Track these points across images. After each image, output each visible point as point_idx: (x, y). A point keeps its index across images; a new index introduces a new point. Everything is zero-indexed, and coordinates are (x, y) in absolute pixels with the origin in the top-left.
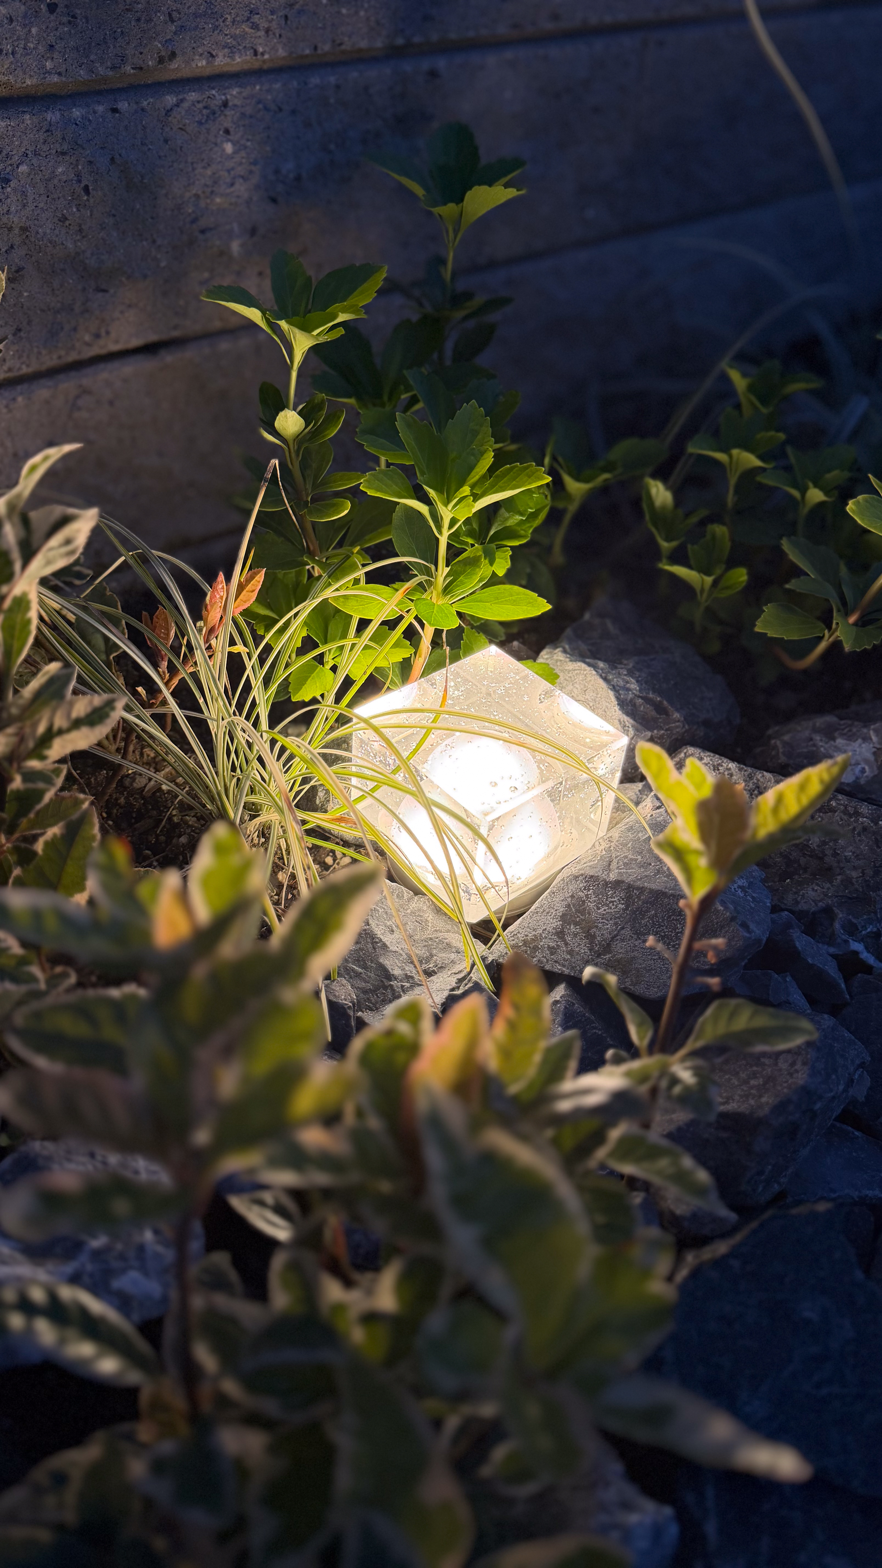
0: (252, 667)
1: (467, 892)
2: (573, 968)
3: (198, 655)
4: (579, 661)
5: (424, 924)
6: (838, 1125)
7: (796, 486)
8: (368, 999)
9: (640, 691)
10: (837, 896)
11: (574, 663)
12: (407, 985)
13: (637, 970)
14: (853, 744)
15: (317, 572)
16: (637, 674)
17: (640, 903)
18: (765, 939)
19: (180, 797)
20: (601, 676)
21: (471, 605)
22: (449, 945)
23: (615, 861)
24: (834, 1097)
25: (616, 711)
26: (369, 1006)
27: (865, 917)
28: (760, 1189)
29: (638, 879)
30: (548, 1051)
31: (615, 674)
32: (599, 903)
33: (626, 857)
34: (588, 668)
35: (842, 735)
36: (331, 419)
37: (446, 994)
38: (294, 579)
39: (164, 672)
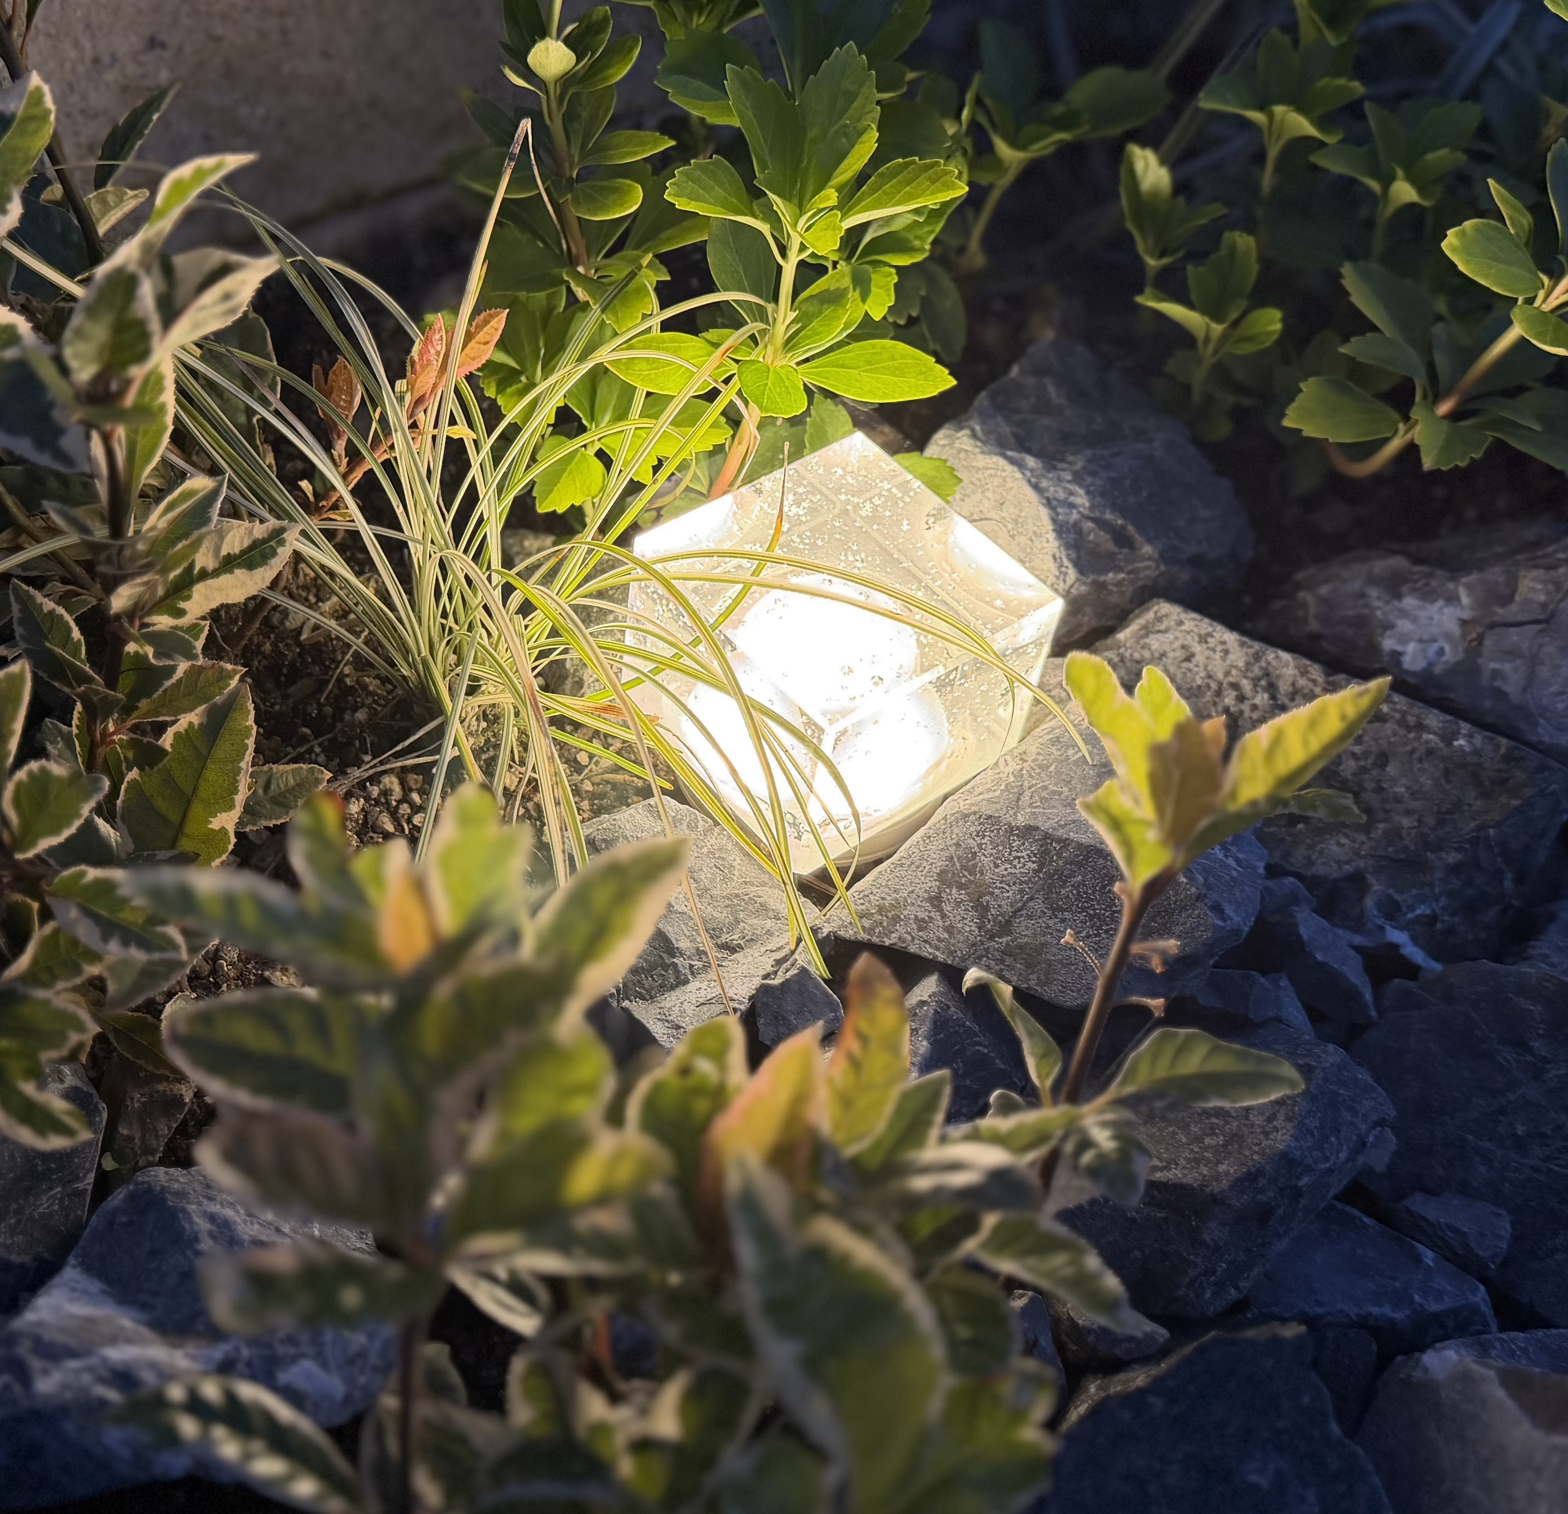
0: (481, 465)
1: (794, 825)
2: (951, 953)
3: (397, 438)
4: (996, 454)
5: (726, 871)
6: (1339, 1205)
7: (1375, 174)
8: (639, 982)
9: (1092, 508)
10: (1373, 856)
11: (987, 457)
12: (698, 964)
13: (1049, 963)
14: (1428, 606)
15: (581, 293)
16: (1089, 480)
17: (1060, 863)
18: (1247, 929)
19: (355, 647)
20: (1029, 481)
21: (827, 372)
22: (764, 907)
23: (1028, 793)
24: (1330, 1171)
25: (1050, 542)
26: (640, 993)
27: (1414, 892)
28: (1208, 1295)
29: (1060, 826)
30: (906, 1096)
31: (1052, 479)
32: (997, 858)
33: (1045, 788)
34: (1009, 468)
35: (1414, 591)
36: (616, 51)
37: (757, 982)
38: (545, 303)
39: (340, 456)
